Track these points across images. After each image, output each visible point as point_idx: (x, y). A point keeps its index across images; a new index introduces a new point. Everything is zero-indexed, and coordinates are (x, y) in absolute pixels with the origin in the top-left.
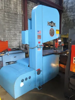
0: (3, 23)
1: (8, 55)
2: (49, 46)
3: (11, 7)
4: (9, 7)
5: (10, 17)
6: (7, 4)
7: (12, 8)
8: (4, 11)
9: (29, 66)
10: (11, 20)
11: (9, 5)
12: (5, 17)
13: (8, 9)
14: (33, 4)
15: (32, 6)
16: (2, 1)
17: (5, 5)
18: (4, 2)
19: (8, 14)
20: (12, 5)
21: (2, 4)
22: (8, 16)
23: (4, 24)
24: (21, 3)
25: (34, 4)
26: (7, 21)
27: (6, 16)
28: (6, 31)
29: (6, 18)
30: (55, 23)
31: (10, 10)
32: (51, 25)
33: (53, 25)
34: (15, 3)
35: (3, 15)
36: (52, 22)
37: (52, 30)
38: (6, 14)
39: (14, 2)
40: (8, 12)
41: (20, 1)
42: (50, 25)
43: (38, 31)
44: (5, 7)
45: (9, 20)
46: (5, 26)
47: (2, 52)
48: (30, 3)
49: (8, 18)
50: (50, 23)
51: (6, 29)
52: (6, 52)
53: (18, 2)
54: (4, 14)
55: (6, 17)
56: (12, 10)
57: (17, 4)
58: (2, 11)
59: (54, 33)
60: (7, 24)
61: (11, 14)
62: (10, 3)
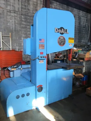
0: (19, 28)
1: (21, 70)
2: (78, 59)
3: (29, 8)
4: (27, 9)
5: (28, 20)
6: (25, 4)
7: (31, 9)
8: (20, 13)
9: (30, 81)
10: (29, 24)
11: (28, 6)
12: (21, 21)
13: (26, 11)
14: (57, 4)
15: (56, 7)
16: (19, 1)
17: (23, 6)
18: (22, 2)
19: (26, 17)
20: (31, 5)
21: (19, 4)
22: (25, 20)
23: (20, 30)
24: (42, 3)
25: (59, 5)
26: (24, 26)
27: (23, 19)
28: (22, 38)
29: (23, 23)
30: (66, 30)
31: (28, 12)
32: (60, 32)
33: (63, 32)
34: (35, 4)
35: (19, 18)
36: (61, 28)
37: (62, 38)
38: (23, 17)
39: (34, 2)
40: (26, 15)
41: (41, 1)
42: (58, 32)
43: (40, 40)
44: (22, 8)
45: (27, 24)
46: (22, 32)
47: (15, 66)
48: (53, 3)
49: (25, 21)
50: (59, 29)
51: (23, 36)
52: (19, 66)
53: (39, 2)
54: (21, 17)
55: (23, 21)
56: (31, 12)
57: (37, 5)
58: (19, 13)
59: (65, 42)
60: (23, 30)
61: (29, 17)
62: (29, 4)
